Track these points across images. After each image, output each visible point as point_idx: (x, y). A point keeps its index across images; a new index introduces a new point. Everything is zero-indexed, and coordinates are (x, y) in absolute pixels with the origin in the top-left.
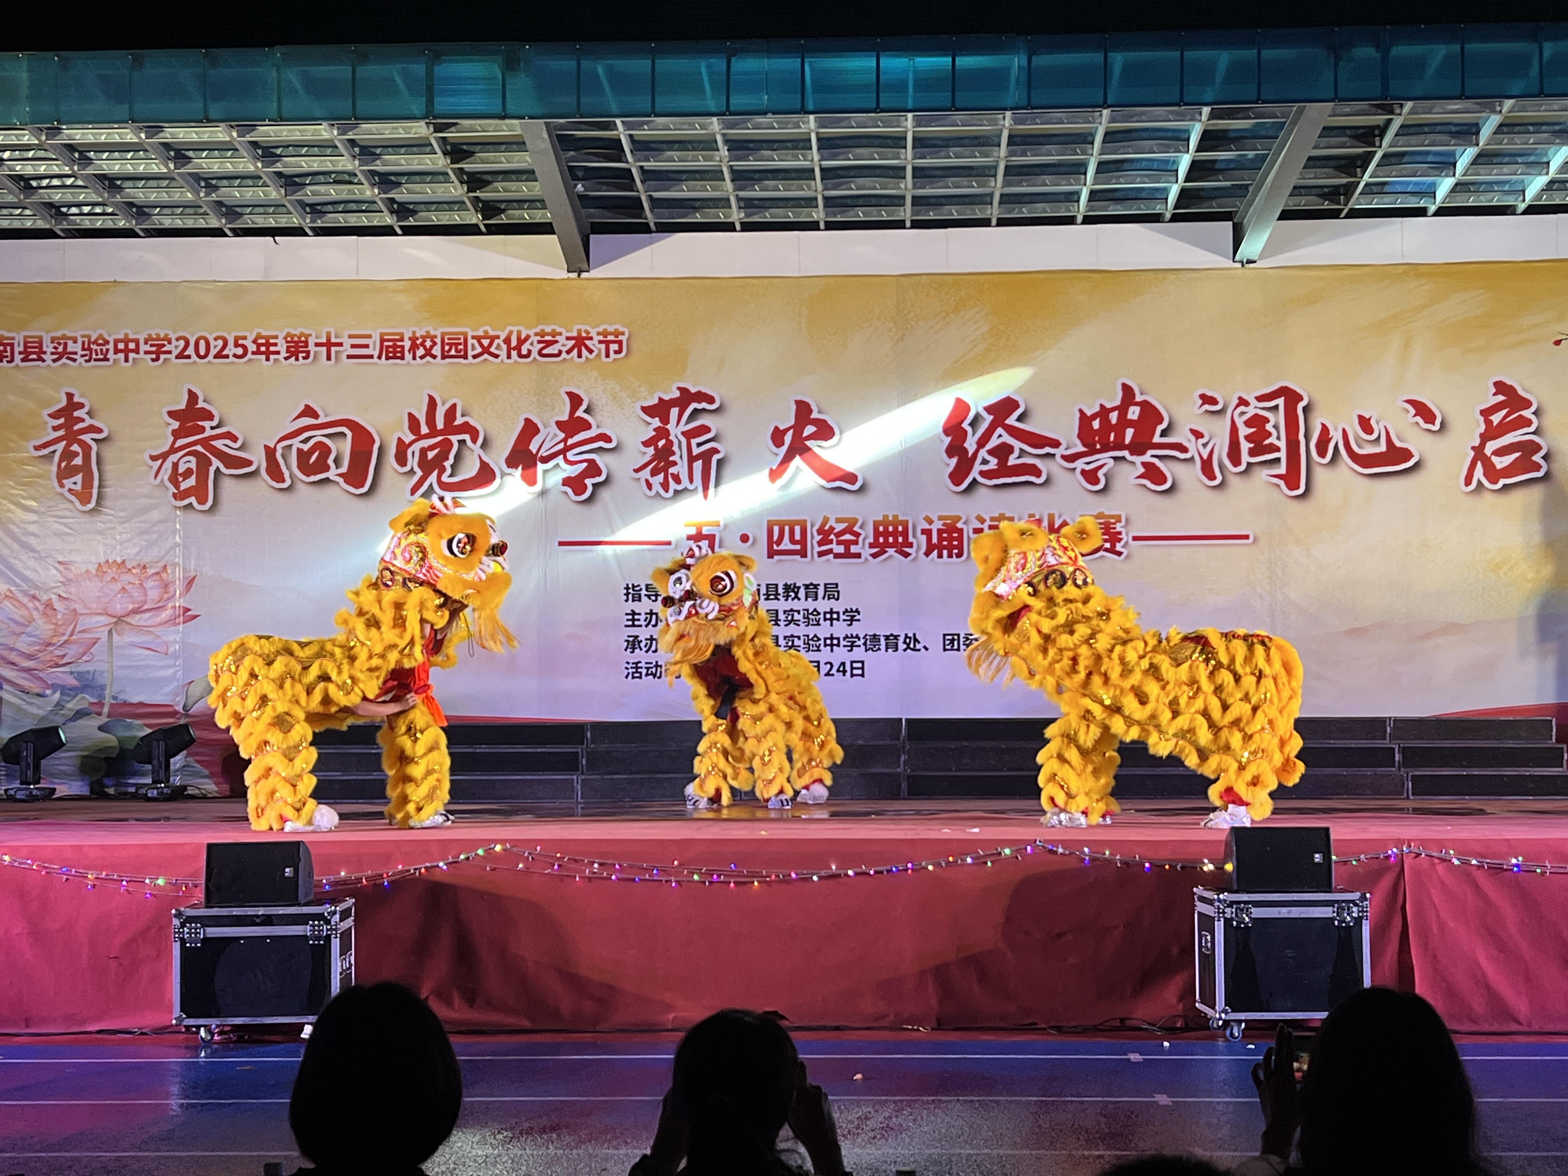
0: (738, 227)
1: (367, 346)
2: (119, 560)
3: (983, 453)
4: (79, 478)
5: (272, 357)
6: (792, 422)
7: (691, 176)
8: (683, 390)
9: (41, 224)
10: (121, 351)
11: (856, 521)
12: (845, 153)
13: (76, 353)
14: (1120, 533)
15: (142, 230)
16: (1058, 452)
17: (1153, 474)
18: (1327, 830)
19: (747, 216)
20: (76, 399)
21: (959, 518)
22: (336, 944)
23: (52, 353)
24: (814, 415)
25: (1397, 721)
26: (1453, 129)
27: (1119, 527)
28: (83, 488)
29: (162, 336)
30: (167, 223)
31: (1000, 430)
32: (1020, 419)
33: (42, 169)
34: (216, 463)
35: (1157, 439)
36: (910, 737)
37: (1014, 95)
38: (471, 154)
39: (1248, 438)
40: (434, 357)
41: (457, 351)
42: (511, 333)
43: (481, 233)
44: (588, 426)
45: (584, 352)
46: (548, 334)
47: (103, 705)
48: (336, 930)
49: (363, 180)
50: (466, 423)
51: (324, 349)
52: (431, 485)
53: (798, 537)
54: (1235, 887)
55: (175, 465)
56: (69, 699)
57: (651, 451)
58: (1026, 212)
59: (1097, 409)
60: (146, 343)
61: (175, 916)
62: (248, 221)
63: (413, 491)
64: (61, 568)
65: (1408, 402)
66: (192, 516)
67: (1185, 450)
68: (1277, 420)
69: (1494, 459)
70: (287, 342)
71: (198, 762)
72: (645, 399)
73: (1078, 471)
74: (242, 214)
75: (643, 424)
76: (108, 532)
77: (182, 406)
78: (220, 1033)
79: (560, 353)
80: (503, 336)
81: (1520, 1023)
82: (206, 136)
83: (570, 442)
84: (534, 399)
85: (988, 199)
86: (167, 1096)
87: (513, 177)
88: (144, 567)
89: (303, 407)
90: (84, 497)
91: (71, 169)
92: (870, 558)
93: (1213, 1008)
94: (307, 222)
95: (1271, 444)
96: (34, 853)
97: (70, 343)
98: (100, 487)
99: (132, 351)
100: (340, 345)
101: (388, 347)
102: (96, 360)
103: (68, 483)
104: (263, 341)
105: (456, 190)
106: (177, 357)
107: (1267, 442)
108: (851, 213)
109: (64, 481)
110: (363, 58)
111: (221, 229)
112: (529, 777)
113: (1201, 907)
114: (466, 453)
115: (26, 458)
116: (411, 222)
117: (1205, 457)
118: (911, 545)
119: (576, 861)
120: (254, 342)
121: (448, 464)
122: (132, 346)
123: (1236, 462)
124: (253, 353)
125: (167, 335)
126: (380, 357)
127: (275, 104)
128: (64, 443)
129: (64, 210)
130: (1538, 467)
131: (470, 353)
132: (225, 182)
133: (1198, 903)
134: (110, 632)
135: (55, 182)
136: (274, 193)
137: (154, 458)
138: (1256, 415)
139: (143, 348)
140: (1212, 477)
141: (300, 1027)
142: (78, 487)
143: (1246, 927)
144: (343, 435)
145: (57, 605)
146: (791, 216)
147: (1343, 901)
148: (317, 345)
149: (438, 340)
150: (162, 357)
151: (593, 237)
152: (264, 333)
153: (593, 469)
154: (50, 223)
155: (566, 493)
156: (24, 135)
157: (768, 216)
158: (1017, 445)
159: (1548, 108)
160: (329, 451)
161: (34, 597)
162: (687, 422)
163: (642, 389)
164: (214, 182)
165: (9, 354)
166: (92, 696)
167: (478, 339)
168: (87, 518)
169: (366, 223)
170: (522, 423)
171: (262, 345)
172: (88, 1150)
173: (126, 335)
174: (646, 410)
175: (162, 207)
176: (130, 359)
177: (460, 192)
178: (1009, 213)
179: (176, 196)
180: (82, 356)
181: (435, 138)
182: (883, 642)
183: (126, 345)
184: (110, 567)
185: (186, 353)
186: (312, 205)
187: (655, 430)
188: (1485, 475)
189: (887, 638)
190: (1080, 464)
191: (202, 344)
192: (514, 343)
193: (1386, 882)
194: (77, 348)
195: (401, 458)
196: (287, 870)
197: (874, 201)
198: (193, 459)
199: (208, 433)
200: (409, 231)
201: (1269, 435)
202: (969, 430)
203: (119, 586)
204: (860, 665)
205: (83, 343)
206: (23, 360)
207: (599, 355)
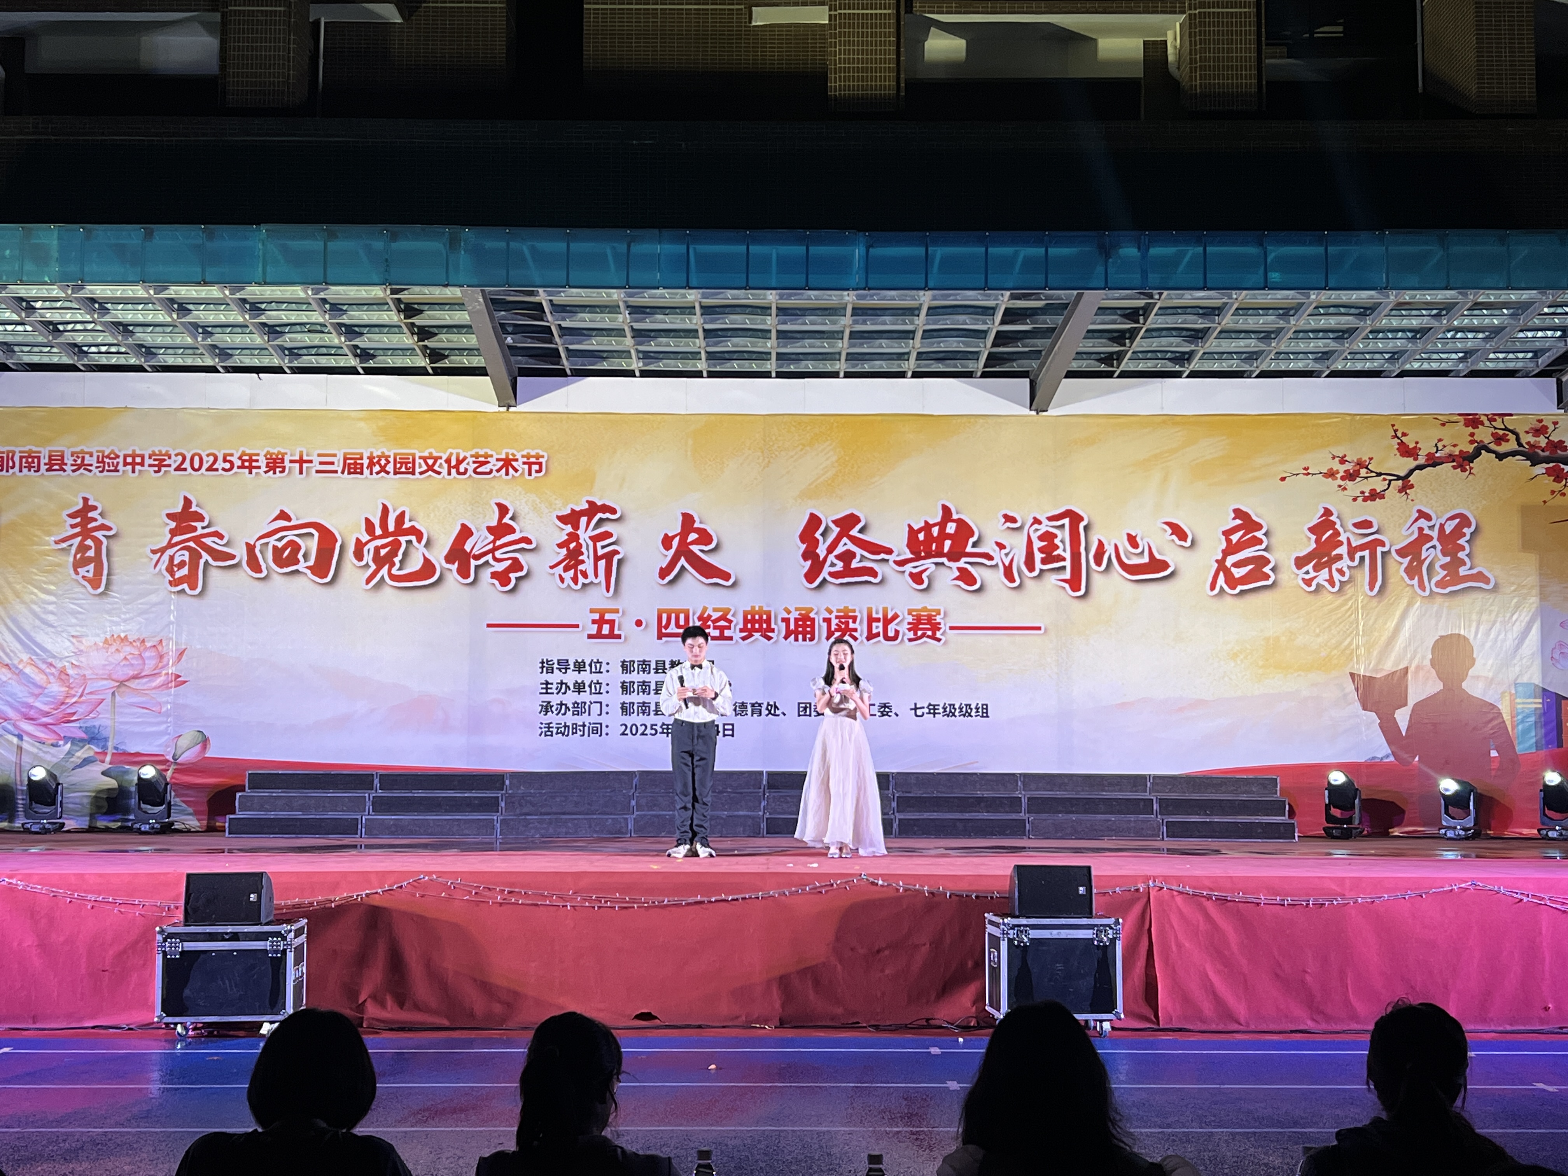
0: (637, 374)
1: (333, 463)
2: (123, 635)
3: (831, 558)
4: (91, 567)
5: (254, 471)
6: (679, 530)
7: (600, 332)
8: (591, 503)
9: (66, 360)
10: (129, 464)
11: (729, 610)
12: (723, 318)
13: (91, 465)
14: (939, 624)
15: (149, 366)
16: (892, 558)
17: (966, 577)
18: (1089, 868)
19: (645, 365)
20: (90, 503)
21: (812, 610)
22: (291, 957)
23: (72, 465)
24: (696, 525)
25: (1156, 777)
26: (1201, 311)
27: (938, 619)
28: (94, 575)
29: (164, 452)
30: (171, 361)
31: (845, 540)
32: (861, 531)
33: (68, 317)
34: (205, 556)
35: (969, 549)
36: (771, 786)
37: (856, 278)
38: (421, 312)
39: (1041, 550)
40: (388, 473)
41: (406, 468)
42: (451, 454)
43: (428, 374)
44: (512, 531)
45: (511, 470)
46: (481, 456)
47: (106, 754)
48: (291, 945)
49: (332, 330)
50: (413, 527)
51: (297, 465)
52: (383, 577)
53: (682, 622)
54: (1017, 913)
55: (172, 558)
56: (78, 748)
57: (564, 551)
58: (867, 367)
59: (922, 524)
60: (150, 458)
61: (159, 933)
62: (238, 360)
63: (368, 581)
64: (74, 640)
65: (1167, 523)
66: (184, 599)
67: (990, 558)
68: (1063, 537)
69: (1233, 570)
70: (267, 459)
71: (183, 802)
72: (560, 509)
73: (907, 574)
74: (232, 355)
75: (558, 530)
76: (114, 612)
77: (179, 509)
78: (194, 1029)
79: (491, 472)
80: (445, 457)
81: (1240, 1024)
82: (204, 293)
83: (498, 543)
84: (469, 509)
85: (837, 356)
86: (148, 1081)
87: (455, 330)
88: (143, 641)
89: (279, 512)
90: (95, 582)
91: (92, 317)
92: (740, 641)
93: (999, 1010)
94: (286, 363)
95: (1059, 555)
96: (43, 880)
97: (87, 457)
98: (109, 575)
99: (138, 464)
100: (311, 462)
101: (349, 464)
102: (108, 471)
103: (83, 571)
104: (247, 458)
105: (408, 340)
106: (176, 470)
107: (1055, 553)
108: (728, 365)
109: (79, 570)
110: (332, 236)
111: (215, 367)
112: (457, 817)
113: (990, 929)
114: (412, 550)
115: (48, 550)
116: (371, 364)
117: (1007, 564)
118: (773, 631)
119: (489, 889)
120: (240, 458)
121: (397, 560)
122: (138, 460)
123: (1031, 568)
124: (239, 467)
125: (167, 451)
126: (343, 472)
127: (260, 269)
128: (80, 538)
129: (85, 349)
130: (1267, 577)
131: (418, 470)
132: (219, 330)
133: (988, 926)
134: (113, 694)
135: (79, 327)
136: (258, 340)
137: (154, 552)
138: (1047, 532)
139: (148, 461)
140: (1012, 580)
141: (260, 1025)
142: (91, 575)
143: (1025, 945)
144: (311, 535)
145: (70, 672)
146: (680, 366)
147: (1101, 925)
148: (291, 461)
149: (391, 460)
150: (163, 469)
151: (520, 380)
152: (248, 451)
153: (516, 566)
154: (73, 359)
155: (494, 584)
156: (54, 290)
157: (661, 366)
158: (859, 551)
159: (1274, 297)
160: (299, 548)
161: (51, 665)
162: (594, 529)
163: (557, 502)
164: (209, 329)
165: (36, 465)
166: (98, 746)
167: (425, 459)
168: (97, 600)
169: (334, 364)
170: (459, 527)
171: (246, 461)
172: (80, 1126)
173: (134, 451)
174: (561, 519)
175: (167, 348)
176: (137, 471)
177: (411, 341)
178: (853, 367)
179: (178, 340)
180: (97, 467)
181: (392, 299)
182: (749, 709)
183: (134, 459)
184: (114, 640)
185: (183, 467)
186: (290, 349)
187: (567, 535)
188: (1226, 582)
189: (753, 705)
190: (909, 568)
191: (197, 459)
192: (453, 463)
193: (1137, 909)
194: (93, 461)
195: (359, 555)
196: (252, 896)
197: (746, 355)
198: (187, 553)
199: (200, 531)
200: (369, 371)
201: (1058, 547)
202: (821, 538)
203: (122, 656)
204: (730, 727)
205: (98, 457)
206: (47, 470)
207: (523, 474)
